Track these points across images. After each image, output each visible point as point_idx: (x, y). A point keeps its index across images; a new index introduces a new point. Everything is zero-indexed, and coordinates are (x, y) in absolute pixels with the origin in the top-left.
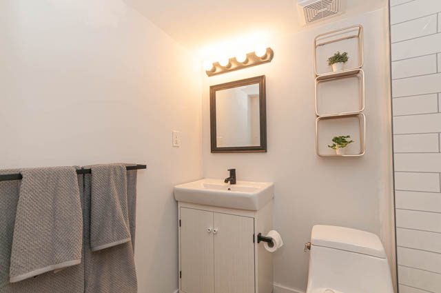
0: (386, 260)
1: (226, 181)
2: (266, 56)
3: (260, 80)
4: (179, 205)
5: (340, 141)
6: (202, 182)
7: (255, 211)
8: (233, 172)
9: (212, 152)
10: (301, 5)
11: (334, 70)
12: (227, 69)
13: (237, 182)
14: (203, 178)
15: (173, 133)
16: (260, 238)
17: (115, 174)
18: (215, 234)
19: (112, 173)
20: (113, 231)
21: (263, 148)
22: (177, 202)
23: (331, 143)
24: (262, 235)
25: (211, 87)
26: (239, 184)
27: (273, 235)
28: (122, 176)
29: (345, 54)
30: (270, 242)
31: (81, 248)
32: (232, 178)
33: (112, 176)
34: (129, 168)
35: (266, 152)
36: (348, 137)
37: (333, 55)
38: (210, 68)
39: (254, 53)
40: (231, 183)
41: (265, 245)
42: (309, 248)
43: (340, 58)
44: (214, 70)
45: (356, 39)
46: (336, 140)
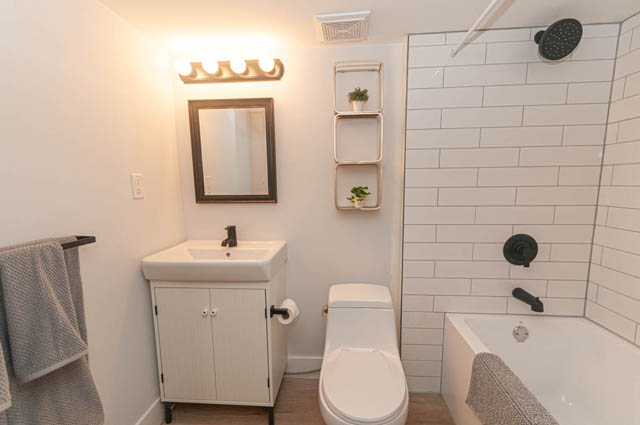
0: (392, 311)
1: (224, 244)
2: (274, 71)
3: (267, 103)
4: (152, 285)
5: (359, 192)
6: (185, 246)
7: (267, 281)
8: (232, 231)
9: (197, 202)
10: (319, 19)
11: (355, 109)
12: (216, 78)
13: (238, 242)
14: (185, 241)
15: (131, 176)
16: (274, 312)
17: (45, 260)
18: (213, 315)
19: (39, 259)
20: (57, 347)
21: (272, 197)
22: (148, 281)
23: (350, 195)
24: (275, 307)
25: (191, 102)
26: (243, 245)
27: (289, 305)
28: (58, 260)
29: (366, 91)
30: (285, 313)
31: (8, 385)
32: (231, 238)
33: (39, 265)
34: (66, 246)
35: (276, 202)
36: (366, 188)
37: (354, 91)
38: (187, 72)
39: (257, 61)
40: (230, 246)
41: (280, 318)
42: (326, 311)
43: (360, 96)
44: (194, 74)
45: (376, 73)
46: (355, 190)
